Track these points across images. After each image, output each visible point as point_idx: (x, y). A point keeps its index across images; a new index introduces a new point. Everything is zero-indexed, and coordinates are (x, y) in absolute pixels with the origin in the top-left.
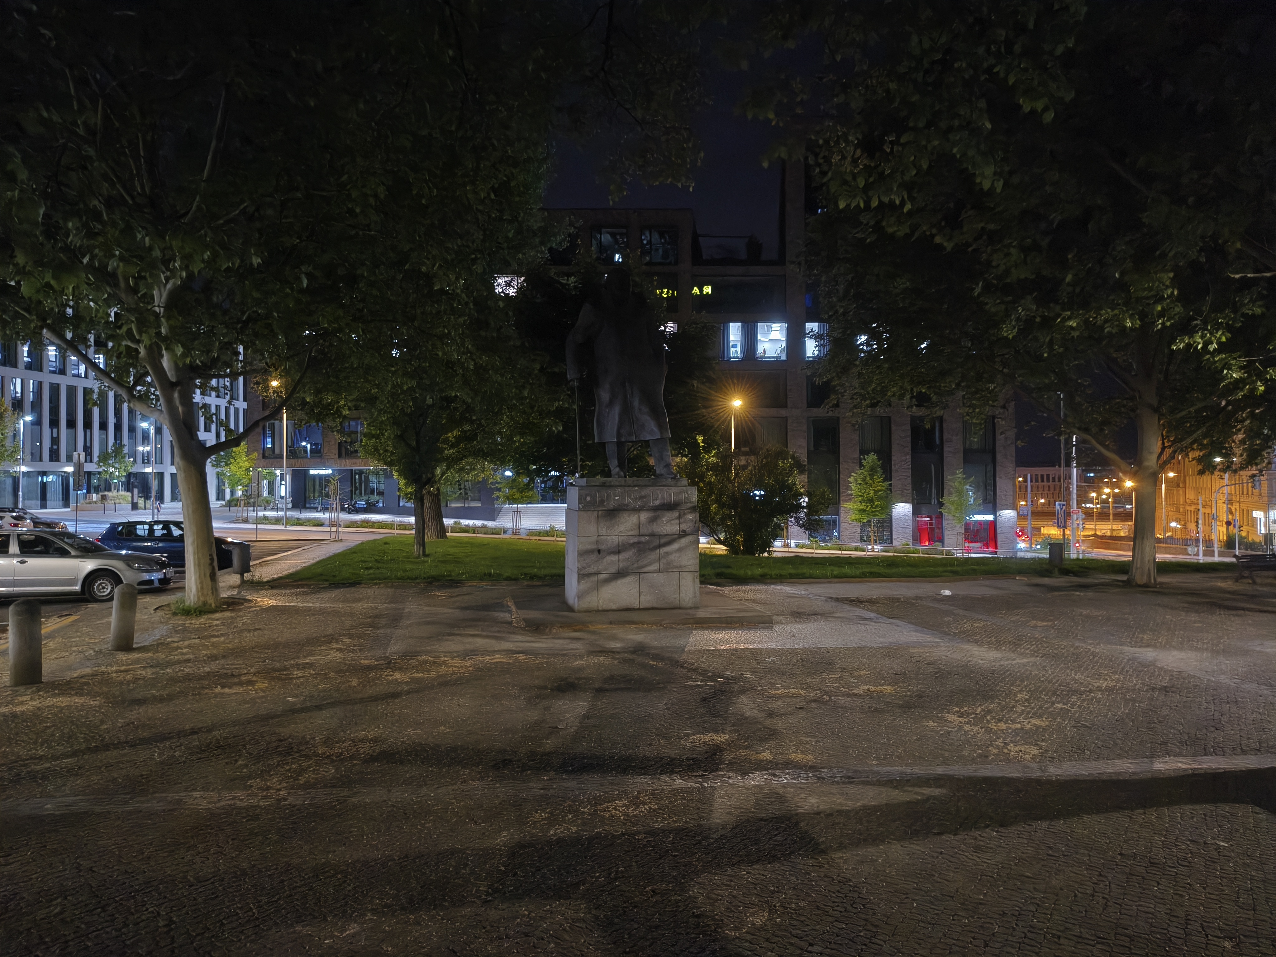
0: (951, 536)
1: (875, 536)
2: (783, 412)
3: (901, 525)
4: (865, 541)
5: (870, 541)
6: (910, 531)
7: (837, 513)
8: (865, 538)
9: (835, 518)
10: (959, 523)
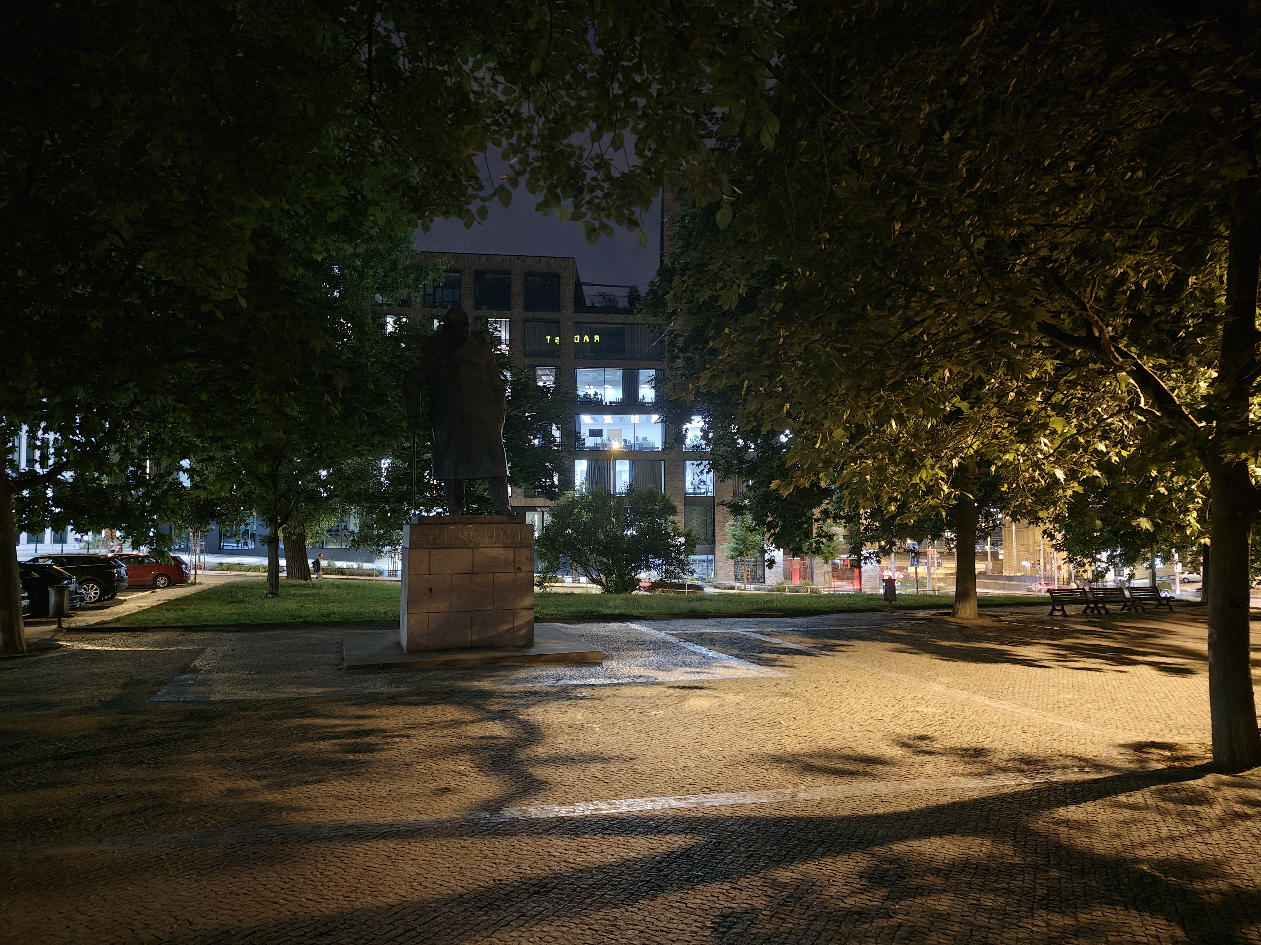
0: (820, 575)
1: (748, 575)
4: (739, 580)
5: (743, 580)
6: (781, 570)
7: (713, 553)
8: (739, 577)
9: (711, 557)
10: (826, 562)
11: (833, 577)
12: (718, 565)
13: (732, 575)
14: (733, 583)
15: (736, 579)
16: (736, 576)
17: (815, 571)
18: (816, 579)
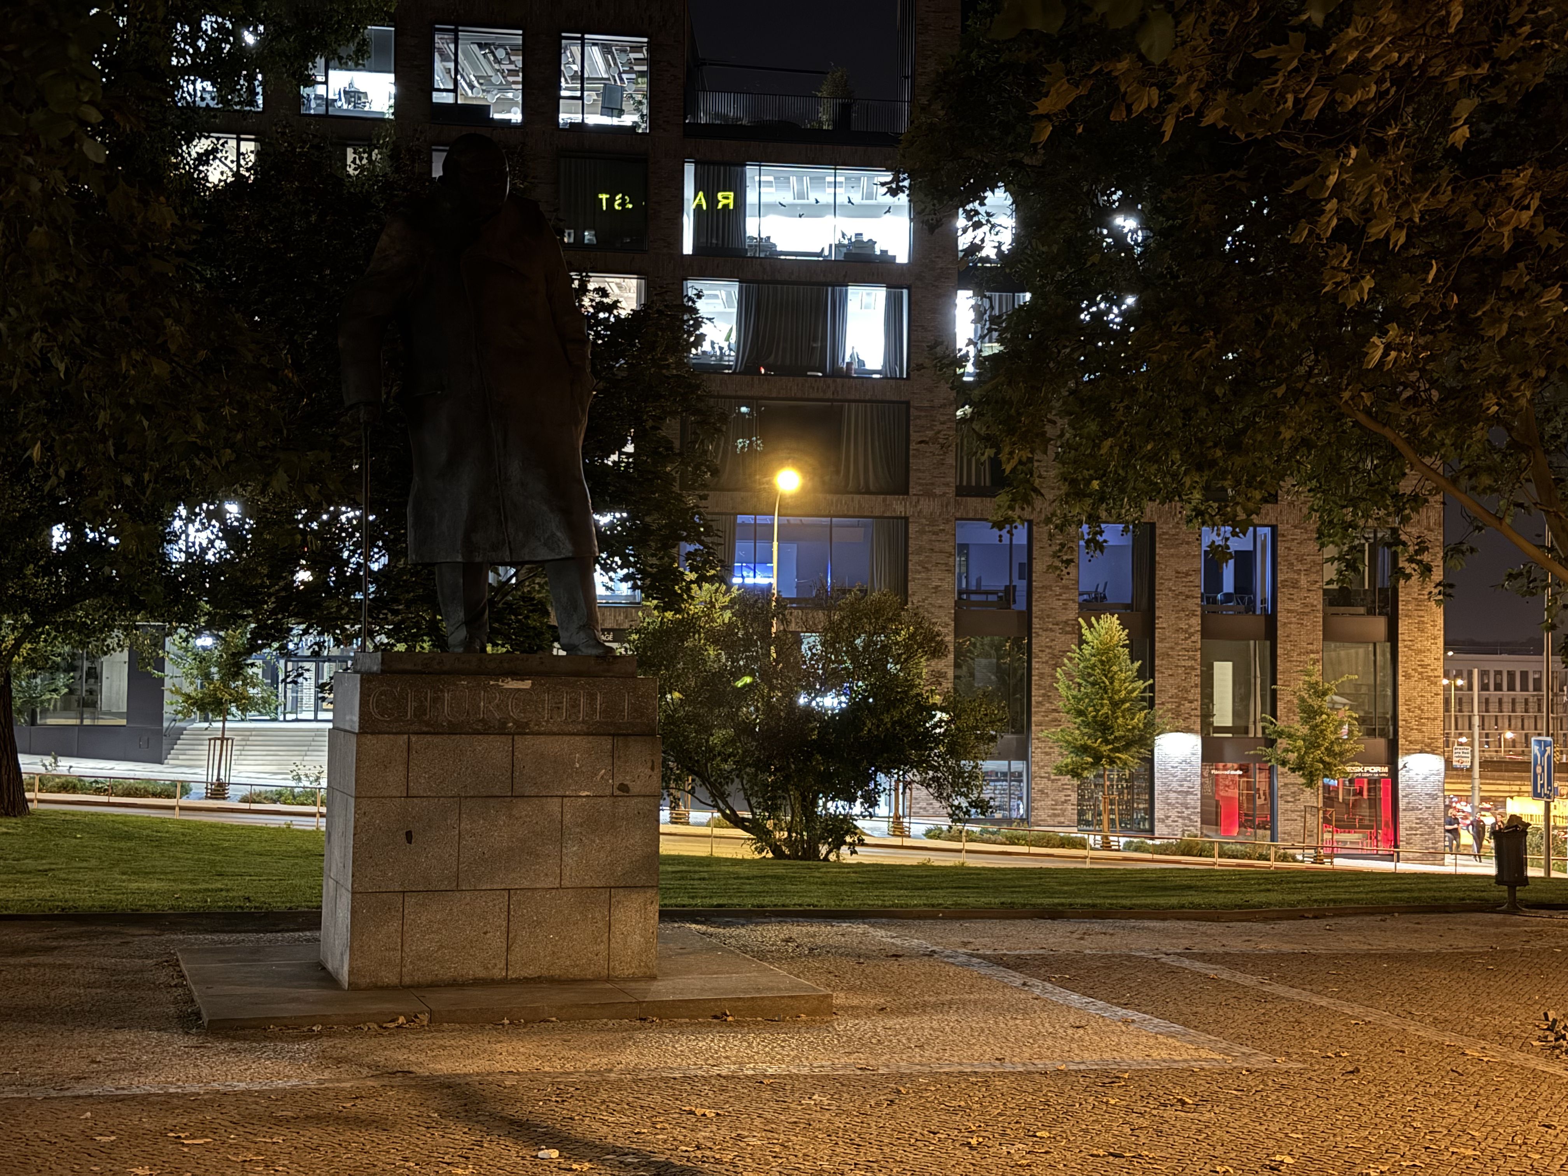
0: (1294, 816)
1: (1112, 811)
2: (898, 506)
3: (1175, 785)
4: (1088, 823)
5: (1100, 823)
6: (1195, 800)
7: (1023, 754)
8: (1089, 817)
9: (1017, 766)
10: (1310, 784)
11: (1327, 821)
12: (1039, 784)
13: (1071, 812)
14: (1074, 833)
15: (1081, 821)
16: (1081, 813)
17: (1281, 805)
18: (1282, 826)
